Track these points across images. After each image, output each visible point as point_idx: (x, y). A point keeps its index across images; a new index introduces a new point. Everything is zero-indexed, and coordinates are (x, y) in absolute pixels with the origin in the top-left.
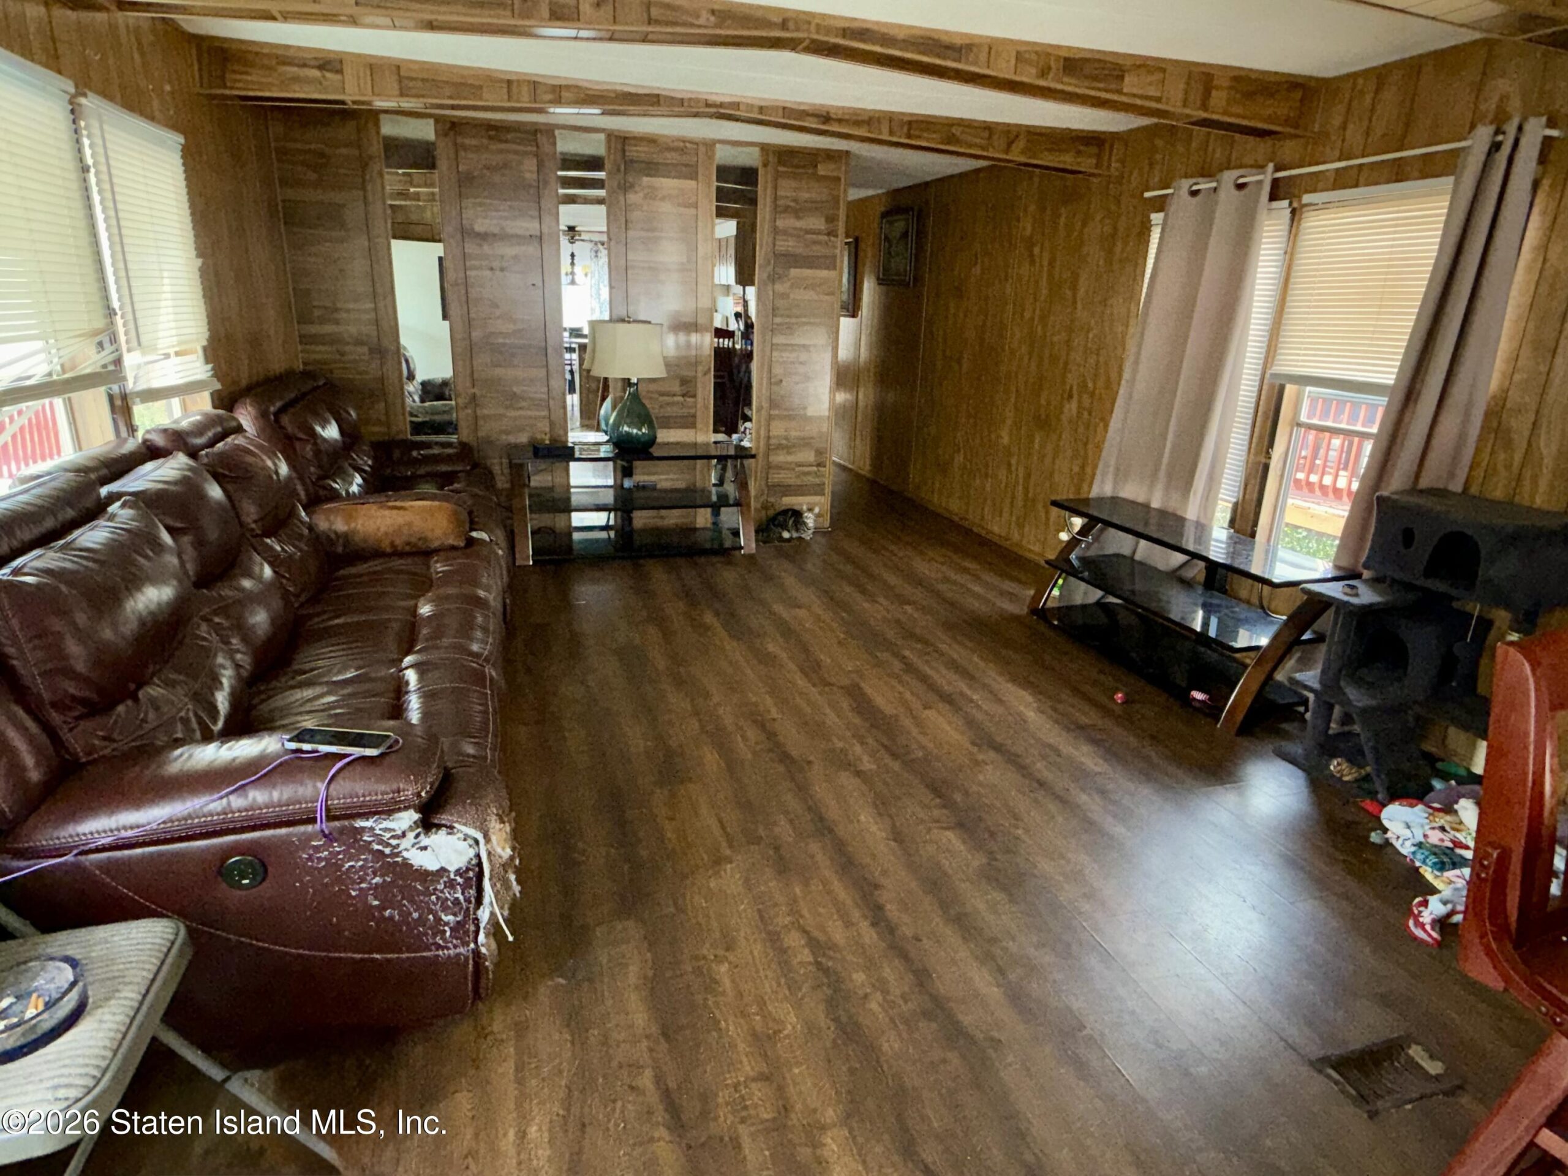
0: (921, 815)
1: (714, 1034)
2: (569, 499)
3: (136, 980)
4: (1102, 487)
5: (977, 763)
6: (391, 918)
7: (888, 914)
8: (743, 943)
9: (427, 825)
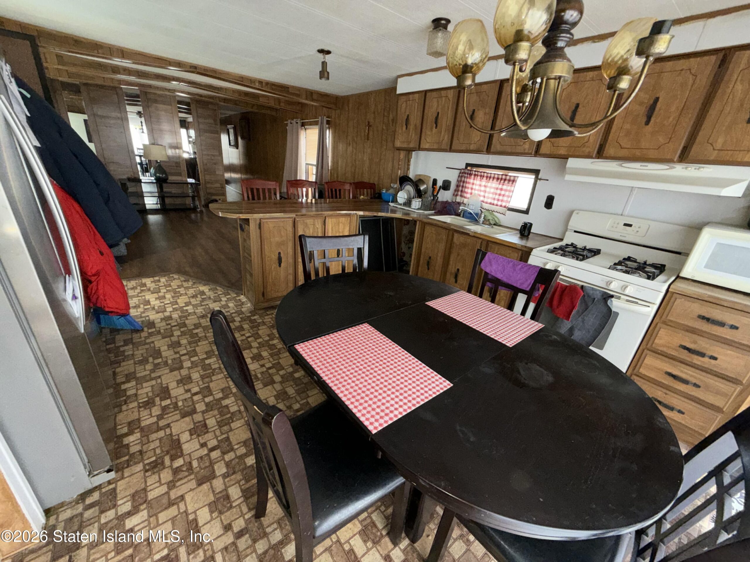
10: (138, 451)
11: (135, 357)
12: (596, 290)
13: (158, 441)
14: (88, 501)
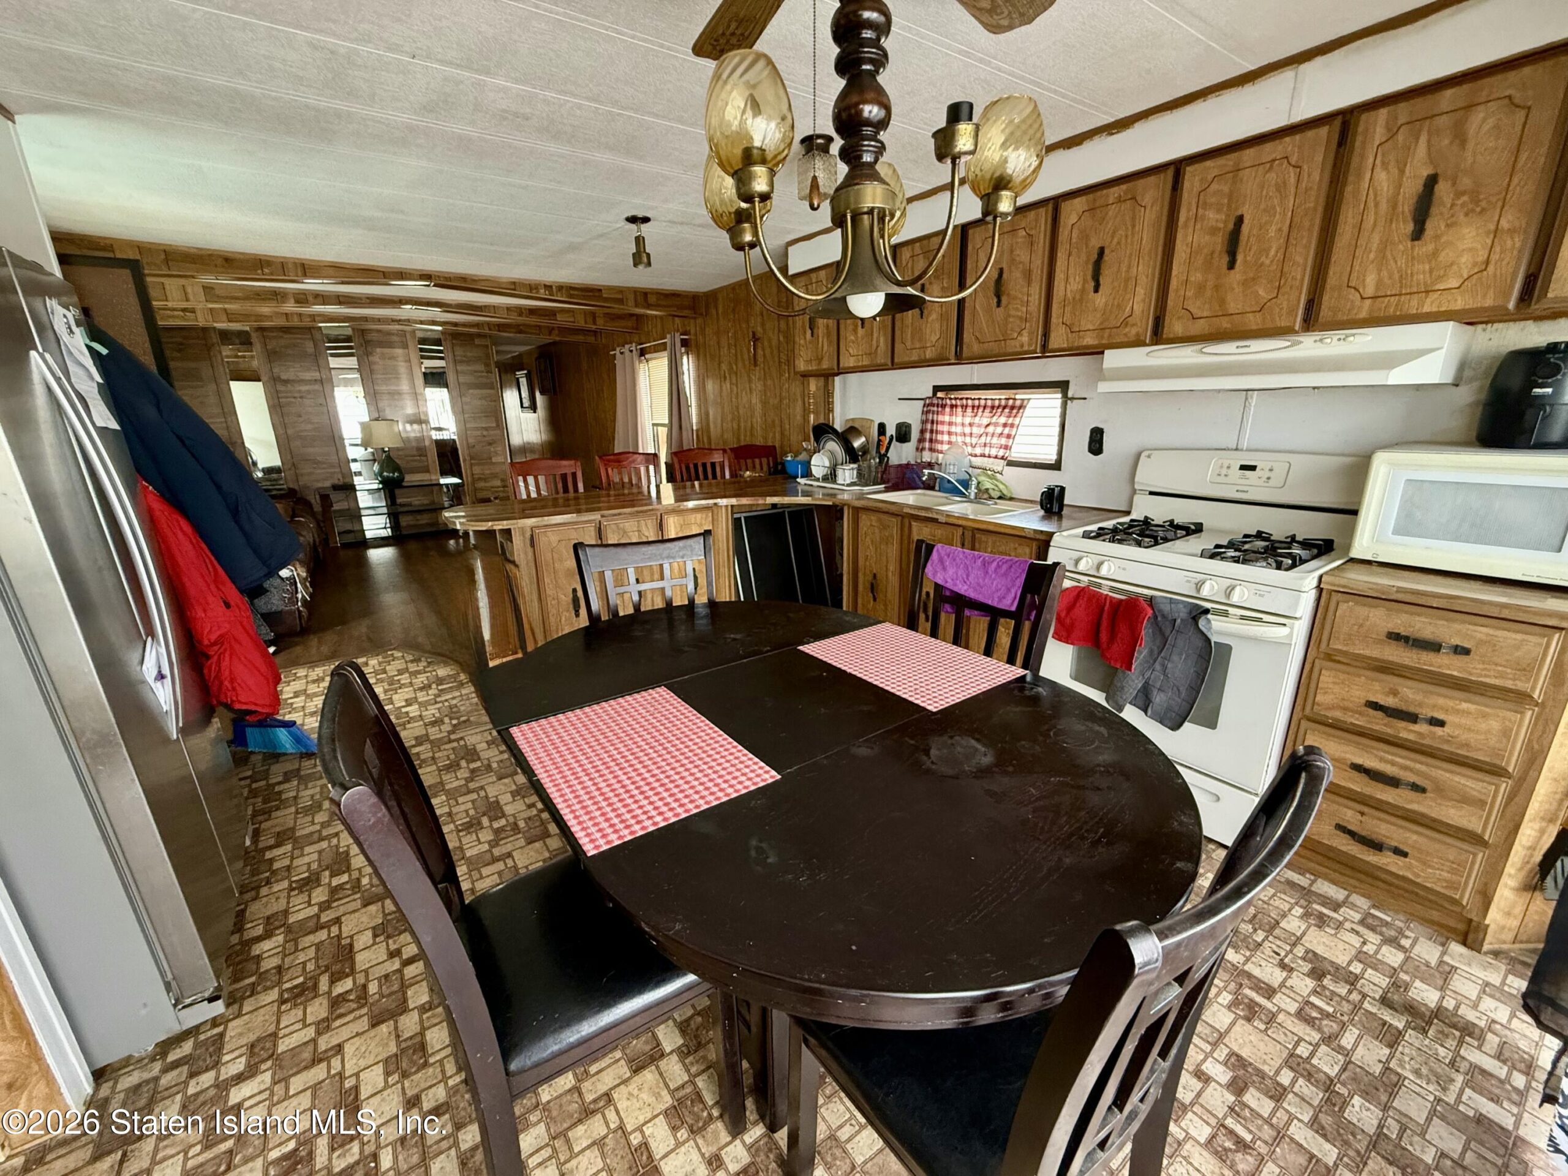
2: (359, 513)
10: (274, 968)
11: (299, 801)
12: (1178, 602)
13: (313, 948)
14: (171, 1057)
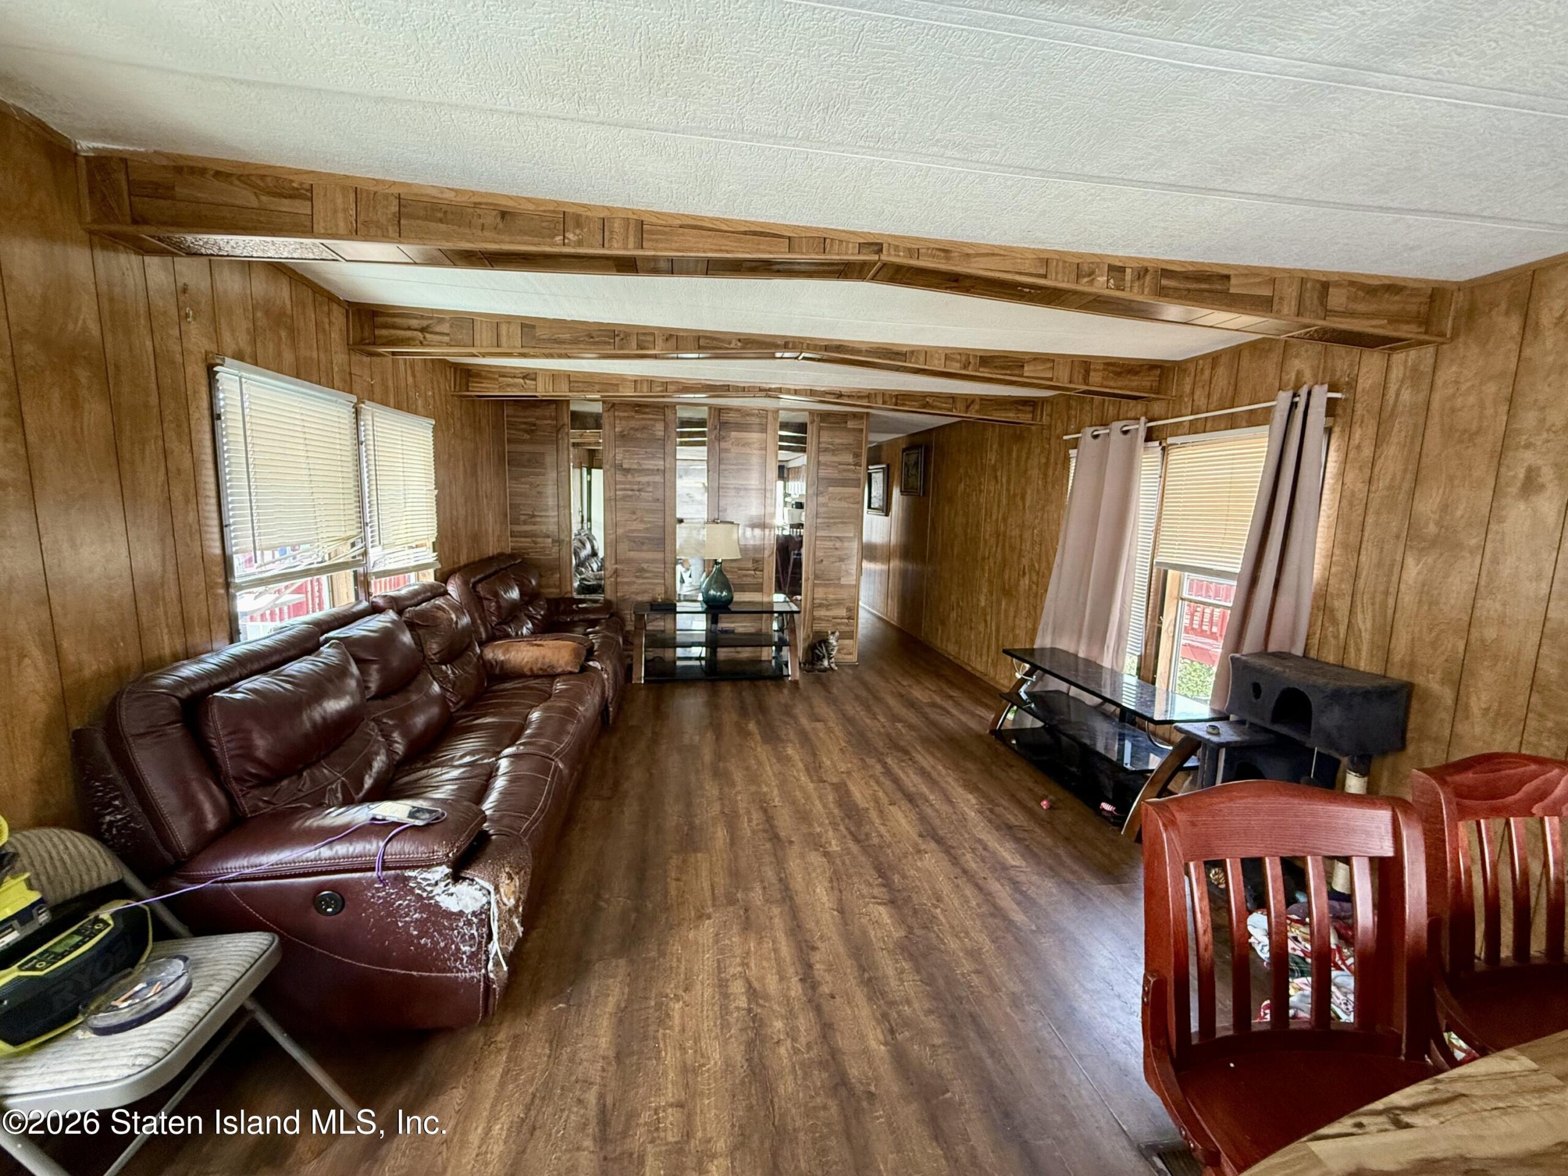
0: (865, 892)
1: (655, 1062)
2: (675, 638)
3: (224, 978)
4: (1044, 641)
5: (919, 851)
6: (426, 944)
7: (816, 973)
8: (699, 987)
9: (456, 877)
